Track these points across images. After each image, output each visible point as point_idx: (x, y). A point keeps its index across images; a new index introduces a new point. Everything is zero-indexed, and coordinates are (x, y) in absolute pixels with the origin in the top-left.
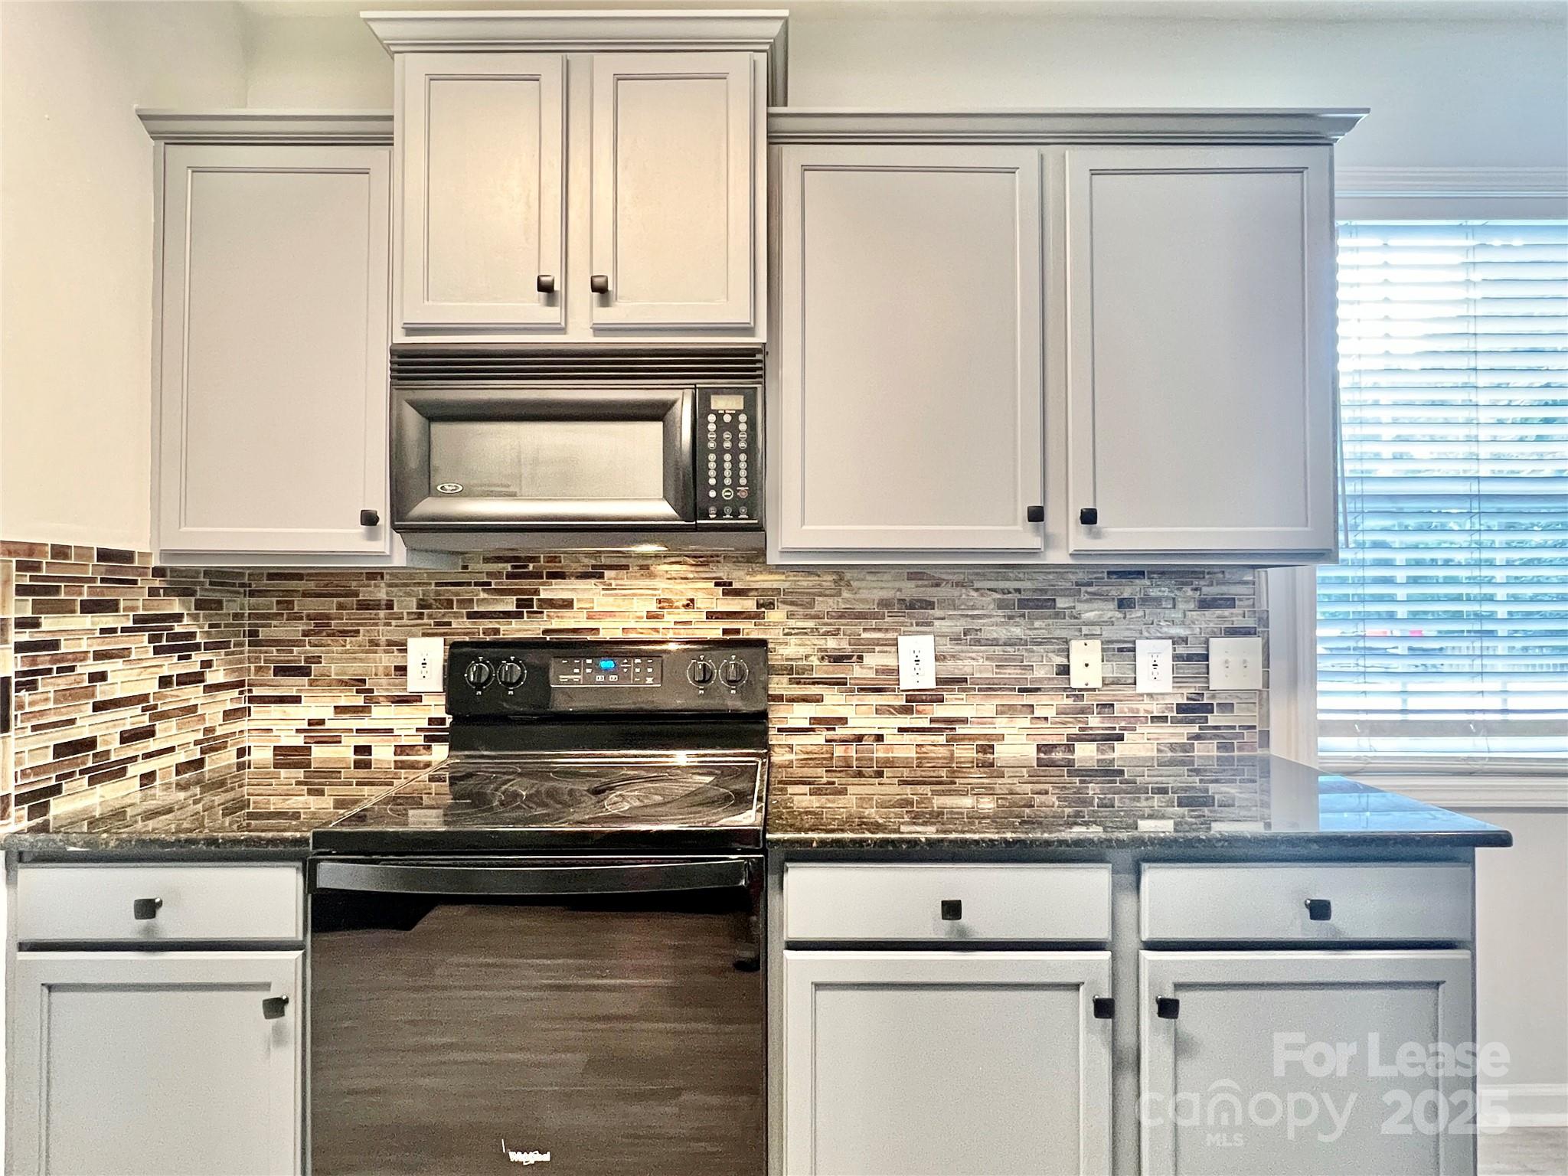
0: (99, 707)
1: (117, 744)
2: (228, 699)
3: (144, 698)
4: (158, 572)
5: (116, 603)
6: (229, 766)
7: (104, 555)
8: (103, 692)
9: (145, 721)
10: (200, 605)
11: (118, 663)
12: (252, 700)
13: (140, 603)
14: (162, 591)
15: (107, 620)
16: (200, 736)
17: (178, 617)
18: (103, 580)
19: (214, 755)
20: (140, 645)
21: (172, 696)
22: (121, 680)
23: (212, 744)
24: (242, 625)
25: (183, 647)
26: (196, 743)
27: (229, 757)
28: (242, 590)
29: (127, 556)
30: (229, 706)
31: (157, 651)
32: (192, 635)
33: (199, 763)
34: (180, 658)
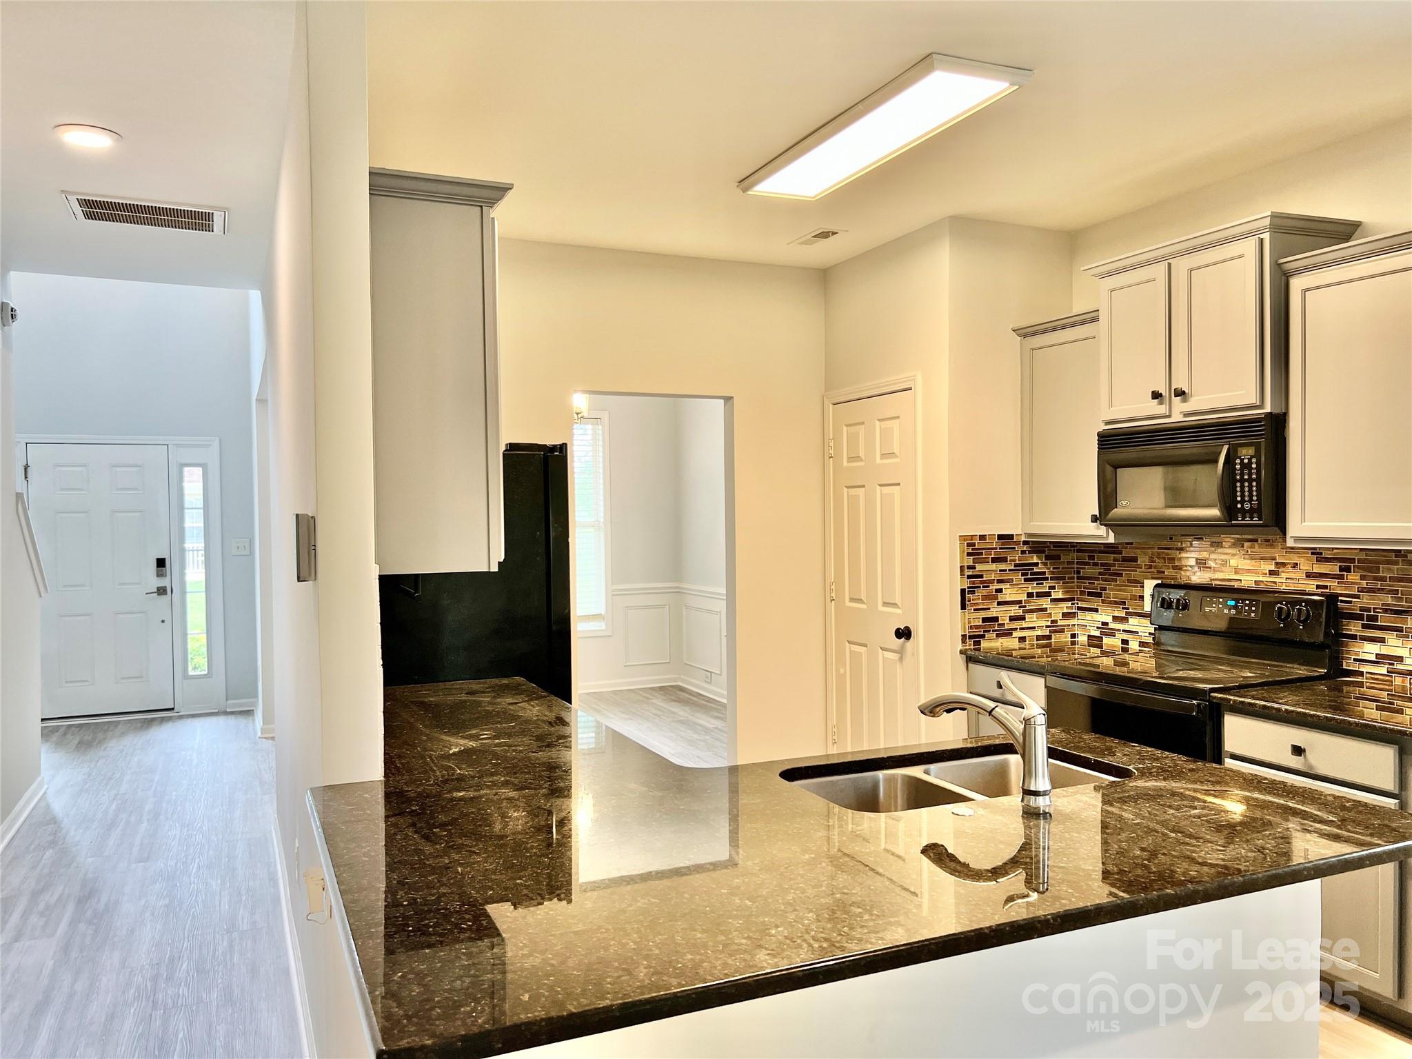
0: (999, 604)
1: (1008, 621)
2: (1065, 607)
3: (1020, 602)
4: (1025, 543)
5: (1006, 558)
6: (1066, 642)
7: (1001, 537)
8: (1001, 598)
9: (1020, 613)
10: (1047, 558)
11: (1008, 585)
12: (1079, 608)
13: (1017, 558)
14: (1027, 552)
15: (1003, 566)
16: (1049, 624)
17: (1036, 564)
18: (1000, 548)
19: (1058, 635)
20: (1018, 577)
21: (1034, 602)
22: (1009, 593)
23: (1055, 628)
24: (1073, 568)
25: (1039, 578)
26: (1047, 627)
27: (1065, 638)
28: (1072, 549)
29: (1011, 537)
30: (1065, 611)
31: (1026, 580)
32: (1044, 573)
33: (1049, 637)
34: (1037, 584)
